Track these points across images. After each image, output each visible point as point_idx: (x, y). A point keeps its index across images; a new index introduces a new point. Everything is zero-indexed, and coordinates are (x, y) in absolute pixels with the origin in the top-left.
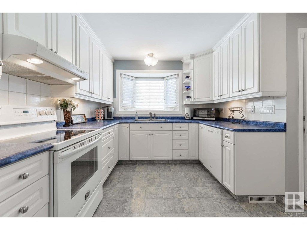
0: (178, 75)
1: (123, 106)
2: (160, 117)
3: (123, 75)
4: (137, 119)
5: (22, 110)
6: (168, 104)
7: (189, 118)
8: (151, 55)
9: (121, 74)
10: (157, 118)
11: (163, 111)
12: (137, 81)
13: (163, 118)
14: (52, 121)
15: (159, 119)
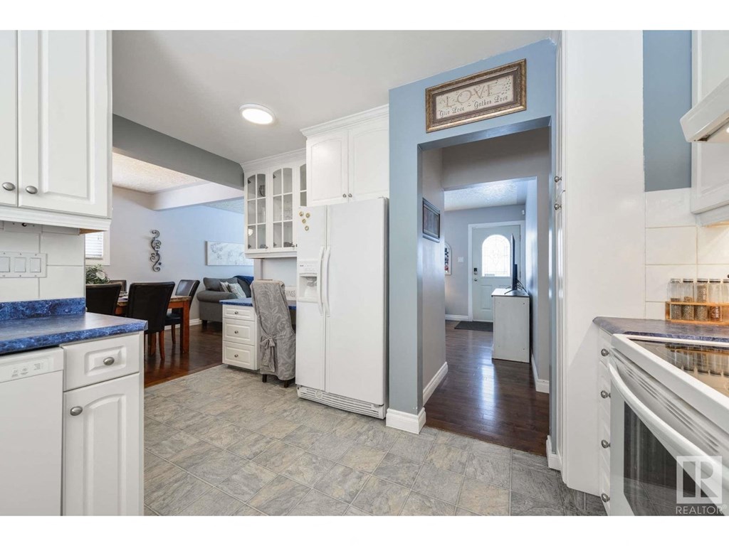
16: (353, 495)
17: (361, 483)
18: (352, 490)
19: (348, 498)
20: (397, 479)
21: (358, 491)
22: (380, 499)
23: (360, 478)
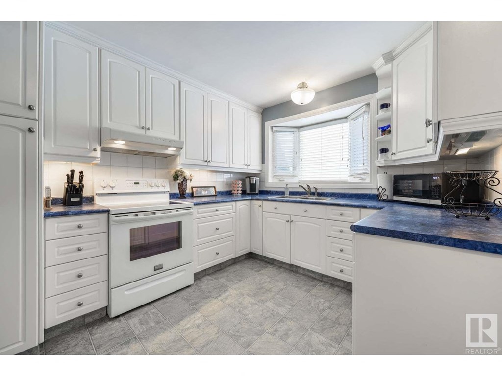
0: (368, 105)
1: (276, 174)
2: (327, 193)
3: (274, 129)
4: (287, 194)
5: (133, 182)
6: (356, 168)
7: (385, 198)
8: (303, 86)
9: (272, 128)
10: (321, 195)
11: (345, 182)
12: (301, 133)
13: (333, 195)
14: (165, 192)
15: (327, 196)
16: (282, 321)
17: (275, 327)
18: (282, 324)
19: (285, 319)
20: (250, 325)
21: (279, 322)
22: (266, 316)
23: (276, 331)
